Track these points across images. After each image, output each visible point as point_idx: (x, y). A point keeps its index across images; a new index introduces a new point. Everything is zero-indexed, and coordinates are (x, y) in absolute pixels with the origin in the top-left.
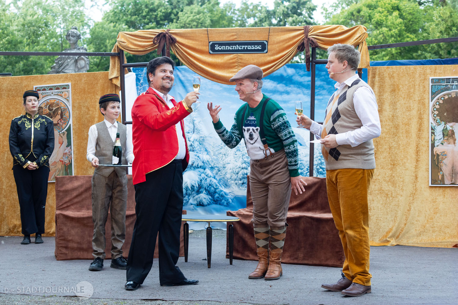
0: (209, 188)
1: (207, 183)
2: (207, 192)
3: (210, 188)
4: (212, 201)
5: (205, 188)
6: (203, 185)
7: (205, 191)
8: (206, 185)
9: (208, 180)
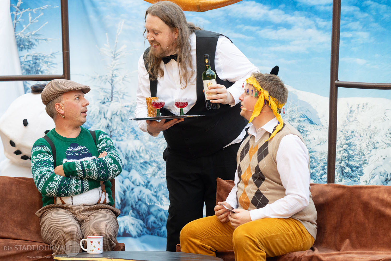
0: (138, 206)
1: (134, 197)
2: (135, 212)
3: (140, 206)
4: (145, 229)
5: (132, 206)
6: (128, 200)
7: (131, 211)
8: (133, 201)
9: (137, 190)
